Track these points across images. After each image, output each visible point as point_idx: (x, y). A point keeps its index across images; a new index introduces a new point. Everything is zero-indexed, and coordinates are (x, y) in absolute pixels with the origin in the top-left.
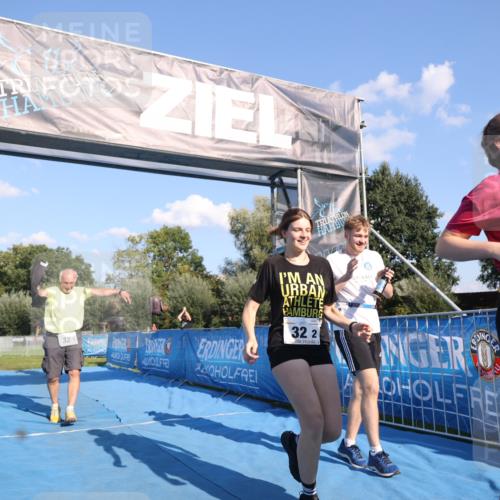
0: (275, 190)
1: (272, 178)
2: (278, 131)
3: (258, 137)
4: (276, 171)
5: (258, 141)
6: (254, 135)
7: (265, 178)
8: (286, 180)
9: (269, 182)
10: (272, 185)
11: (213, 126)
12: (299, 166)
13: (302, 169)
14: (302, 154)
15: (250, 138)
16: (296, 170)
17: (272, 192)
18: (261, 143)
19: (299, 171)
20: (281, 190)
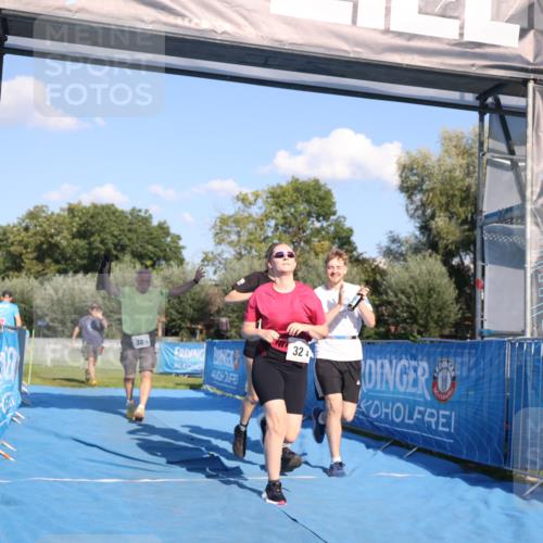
0: (487, 117)
1: (482, 97)
2: (496, 17)
3: (462, 28)
4: (491, 85)
5: (461, 35)
6: (455, 24)
7: (470, 97)
8: (507, 100)
9: (477, 103)
10: (482, 109)
11: (388, 10)
12: (532, 76)
13: (535, 80)
14: (536, 57)
15: (447, 30)
16: (525, 82)
17: (482, 120)
18: (467, 38)
19: (531, 85)
20: (496, 117)
